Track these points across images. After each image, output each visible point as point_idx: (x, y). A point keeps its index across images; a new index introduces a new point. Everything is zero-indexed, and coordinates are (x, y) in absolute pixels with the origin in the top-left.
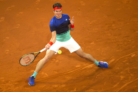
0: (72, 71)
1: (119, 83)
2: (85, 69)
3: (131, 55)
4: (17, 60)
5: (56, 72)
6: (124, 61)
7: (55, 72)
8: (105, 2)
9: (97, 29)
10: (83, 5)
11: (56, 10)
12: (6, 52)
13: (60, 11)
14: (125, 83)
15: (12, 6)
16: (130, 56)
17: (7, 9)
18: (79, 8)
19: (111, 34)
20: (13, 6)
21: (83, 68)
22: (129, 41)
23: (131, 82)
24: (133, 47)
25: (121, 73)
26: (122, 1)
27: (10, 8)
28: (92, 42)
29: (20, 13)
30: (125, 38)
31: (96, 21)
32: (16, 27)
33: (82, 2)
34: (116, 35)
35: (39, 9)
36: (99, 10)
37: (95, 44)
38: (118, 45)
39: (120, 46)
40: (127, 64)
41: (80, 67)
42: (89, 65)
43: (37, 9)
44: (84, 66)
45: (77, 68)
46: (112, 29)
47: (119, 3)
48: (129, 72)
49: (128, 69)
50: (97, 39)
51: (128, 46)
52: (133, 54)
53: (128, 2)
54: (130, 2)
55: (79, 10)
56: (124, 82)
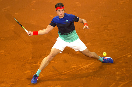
0: (68, 72)
1: (114, 83)
2: (81, 69)
3: (127, 55)
4: (12, 61)
5: (52, 73)
6: (120, 62)
7: (50, 72)
8: (100, 3)
9: (93, 30)
10: (79, 5)
11: (59, 10)
12: (2, 53)
13: (63, 11)
14: (121, 84)
15: (7, 7)
16: (126, 57)
17: (3, 10)
18: (75, 9)
19: (107, 35)
20: (9, 7)
21: (79, 68)
22: (125, 42)
23: (127, 82)
24: (129, 47)
25: (117, 73)
26: (118, 2)
27: (5, 9)
28: (88, 43)
29: (15, 14)
30: (121, 39)
31: (92, 22)
32: (12, 28)
33: (78, 3)
34: (112, 36)
35: (34, 10)
36: (95, 10)
37: (91, 45)
38: (114, 46)
39: (116, 46)
40: (123, 64)
41: (76, 67)
42: (84, 66)
43: (33, 10)
44: (79, 66)
45: (72, 68)
46: (108, 30)
47: (115, 4)
48: (125, 73)
49: (124, 69)
50: (93, 40)
51: (124, 46)
52: (129, 55)
53: (124, 2)
54: (126, 3)
55: (75, 11)
56: (120, 82)
